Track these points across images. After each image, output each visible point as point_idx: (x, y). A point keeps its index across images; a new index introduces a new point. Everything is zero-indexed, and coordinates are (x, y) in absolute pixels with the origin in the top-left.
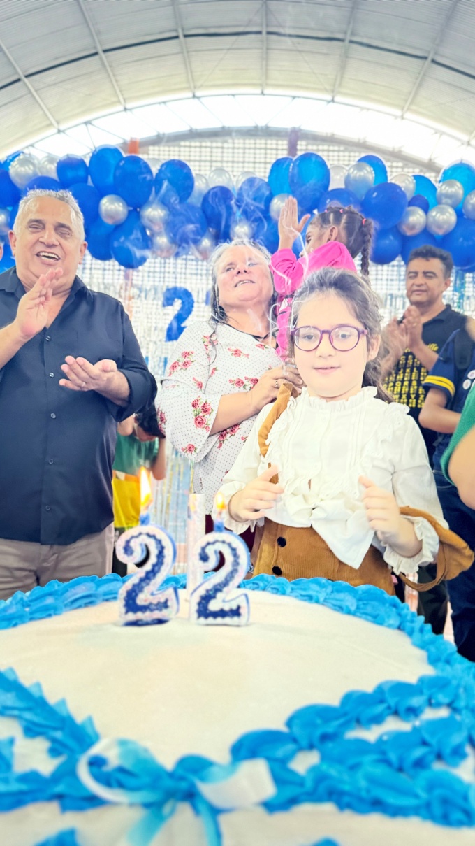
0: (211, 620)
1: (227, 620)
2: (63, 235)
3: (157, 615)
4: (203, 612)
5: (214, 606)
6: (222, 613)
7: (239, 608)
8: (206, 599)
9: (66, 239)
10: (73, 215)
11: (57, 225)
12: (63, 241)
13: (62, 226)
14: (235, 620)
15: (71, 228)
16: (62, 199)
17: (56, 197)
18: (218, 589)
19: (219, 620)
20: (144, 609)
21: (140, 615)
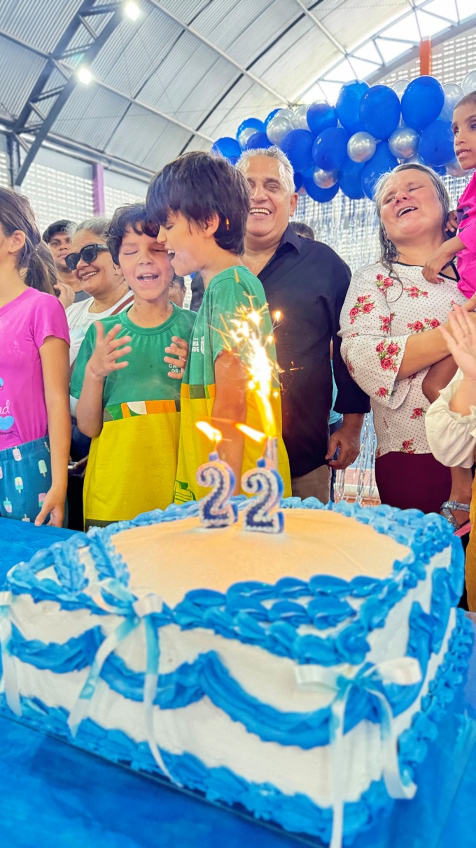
0: (255, 528)
1: (265, 529)
2: (272, 190)
3: (221, 522)
4: (250, 522)
5: (257, 518)
6: (262, 524)
7: (272, 520)
8: (253, 512)
9: (274, 192)
10: (282, 168)
11: (265, 181)
12: (271, 195)
13: (271, 180)
14: (269, 529)
15: (279, 181)
16: (271, 155)
17: (265, 154)
18: (259, 507)
19: (260, 528)
20: (214, 517)
21: (212, 521)
